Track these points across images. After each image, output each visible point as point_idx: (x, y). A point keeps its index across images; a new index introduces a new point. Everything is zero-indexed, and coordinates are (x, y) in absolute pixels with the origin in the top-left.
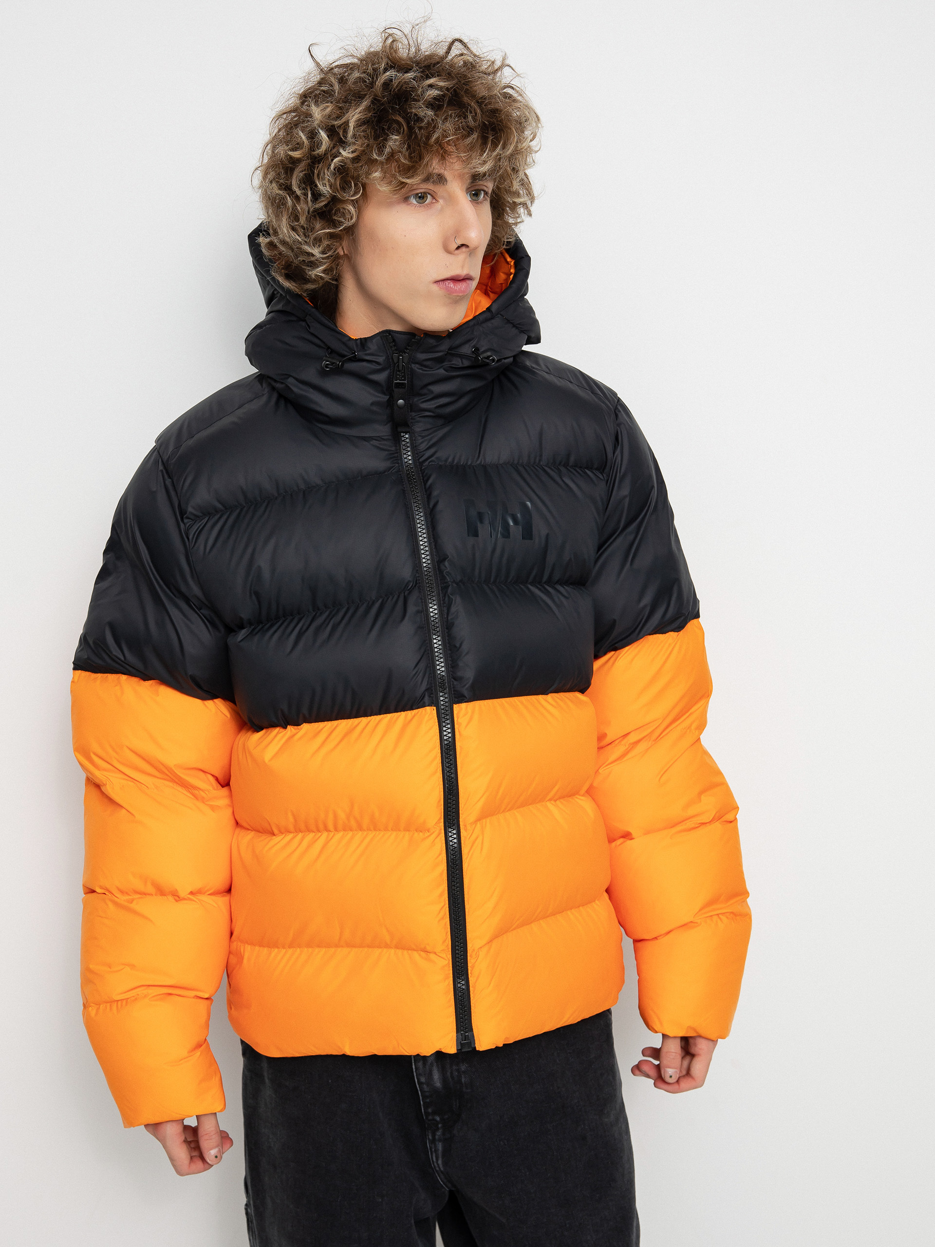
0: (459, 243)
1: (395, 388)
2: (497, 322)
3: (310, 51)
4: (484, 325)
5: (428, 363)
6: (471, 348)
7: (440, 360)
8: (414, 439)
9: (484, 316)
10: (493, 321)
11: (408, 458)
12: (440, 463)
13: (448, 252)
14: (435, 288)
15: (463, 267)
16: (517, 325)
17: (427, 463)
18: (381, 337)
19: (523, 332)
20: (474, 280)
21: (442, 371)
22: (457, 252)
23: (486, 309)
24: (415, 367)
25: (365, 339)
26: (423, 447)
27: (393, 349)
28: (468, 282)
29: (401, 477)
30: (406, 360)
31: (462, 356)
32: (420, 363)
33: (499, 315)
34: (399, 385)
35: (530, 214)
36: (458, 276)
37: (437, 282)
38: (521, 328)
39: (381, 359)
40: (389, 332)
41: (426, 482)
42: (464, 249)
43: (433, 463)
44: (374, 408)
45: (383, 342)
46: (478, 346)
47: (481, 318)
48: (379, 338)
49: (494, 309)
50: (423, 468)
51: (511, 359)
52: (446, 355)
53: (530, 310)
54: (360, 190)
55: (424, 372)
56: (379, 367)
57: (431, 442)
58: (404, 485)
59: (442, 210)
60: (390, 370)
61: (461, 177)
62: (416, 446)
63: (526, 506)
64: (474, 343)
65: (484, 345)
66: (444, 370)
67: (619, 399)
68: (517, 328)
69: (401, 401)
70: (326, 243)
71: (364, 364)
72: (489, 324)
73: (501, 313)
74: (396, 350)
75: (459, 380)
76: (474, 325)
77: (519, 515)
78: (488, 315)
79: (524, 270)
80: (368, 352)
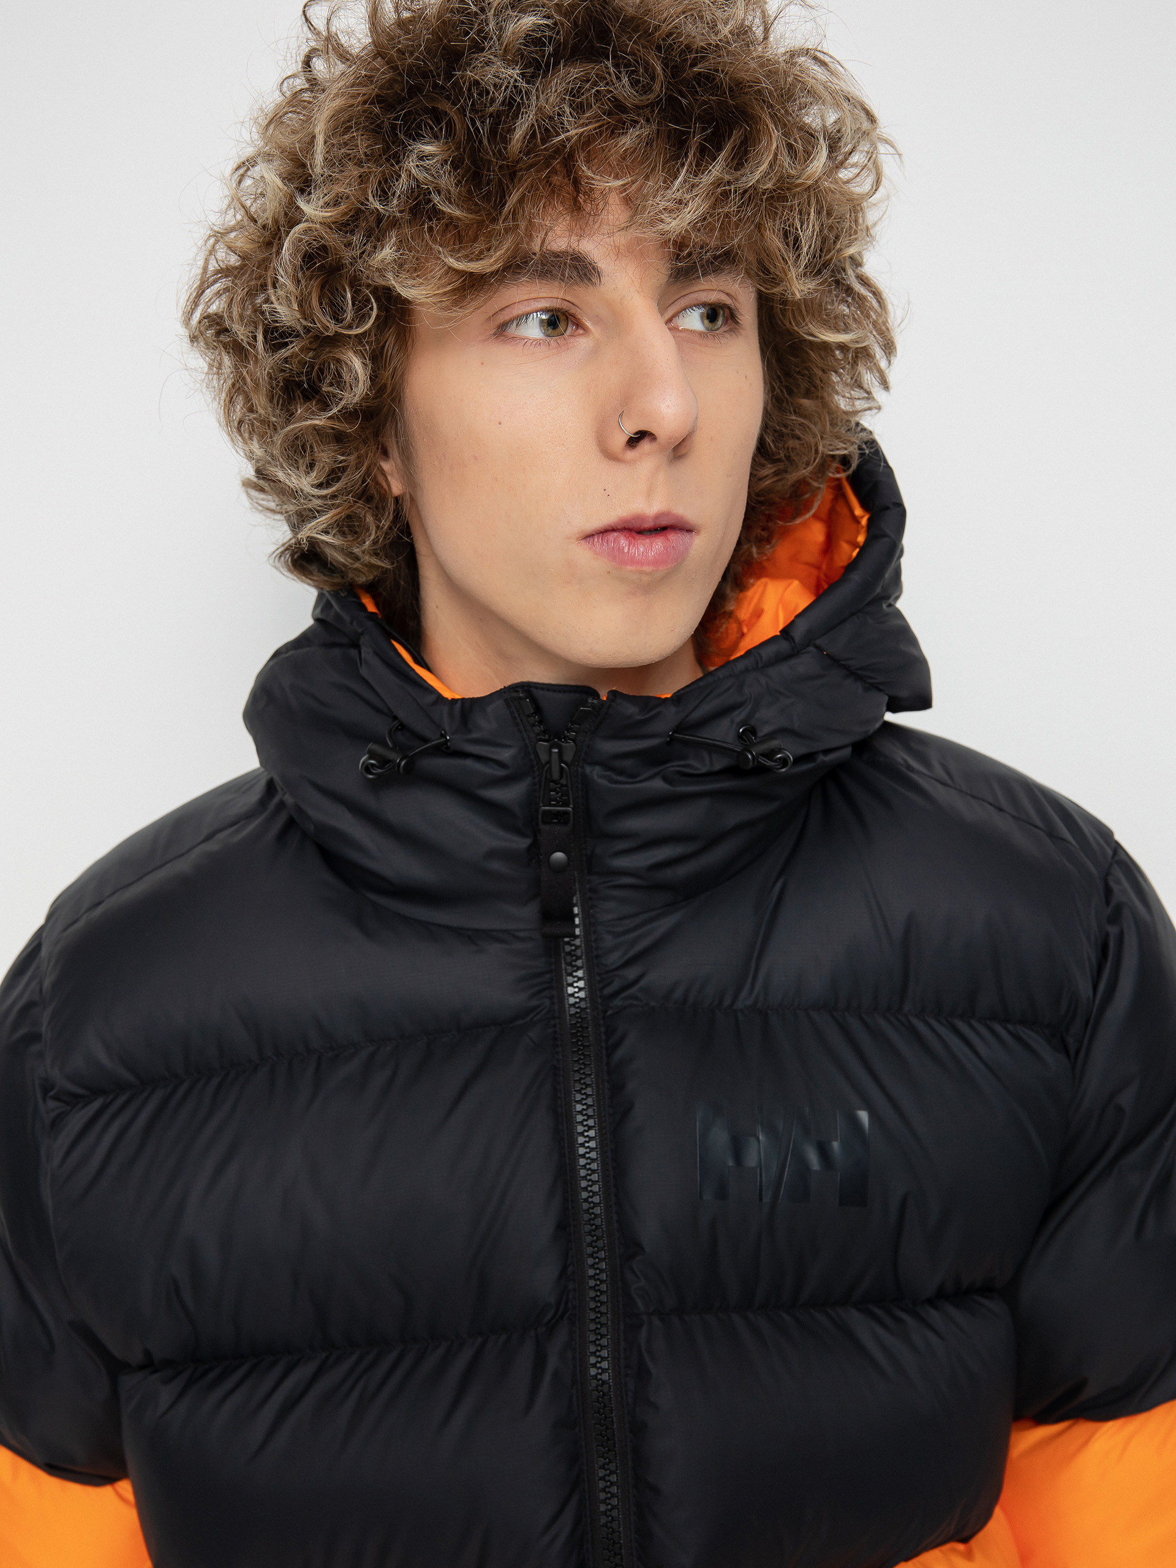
0: (630, 428)
1: (544, 823)
2: (805, 664)
3: (307, 20)
4: (772, 671)
5: (627, 763)
6: (734, 726)
7: (653, 759)
8: (593, 937)
9: (772, 649)
10: (793, 662)
11: (576, 989)
12: (653, 1004)
13: (610, 456)
14: (584, 555)
15: (649, 494)
16: (859, 672)
17: (618, 1002)
18: (506, 701)
19: (877, 687)
20: (698, 533)
21: (658, 785)
22: (631, 454)
23: (781, 632)
24: (595, 773)
25: (473, 701)
26: (614, 959)
27: (537, 729)
28: (673, 537)
29: (555, 1032)
30: (569, 756)
31: (714, 748)
32: (606, 764)
33: (811, 648)
34: (550, 817)
35: (885, 385)
36: (639, 518)
37: (588, 537)
38: (871, 678)
39: (505, 755)
40: (527, 689)
41: (612, 1049)
42: (645, 446)
43: (635, 1002)
44: (496, 866)
45: (512, 713)
46: (753, 722)
47: (766, 653)
48: (500, 703)
49: (798, 634)
50: (610, 1012)
51: (847, 751)
52: (668, 743)
53: (904, 634)
54: (372, 309)
55: (614, 786)
56: (501, 773)
57: (632, 953)
58: (557, 1053)
59: (595, 352)
60: (534, 778)
61: (634, 251)
62: (597, 957)
63: (855, 1123)
64: (740, 715)
65: (768, 718)
66: (666, 779)
67: (1117, 848)
68: (859, 678)
69: (559, 855)
70: (326, 456)
71: (469, 763)
72: (784, 668)
73: (818, 642)
74: (545, 732)
75: (705, 803)
76: (747, 670)
77: (836, 1145)
78: (784, 646)
79: (885, 539)
80: (474, 735)
